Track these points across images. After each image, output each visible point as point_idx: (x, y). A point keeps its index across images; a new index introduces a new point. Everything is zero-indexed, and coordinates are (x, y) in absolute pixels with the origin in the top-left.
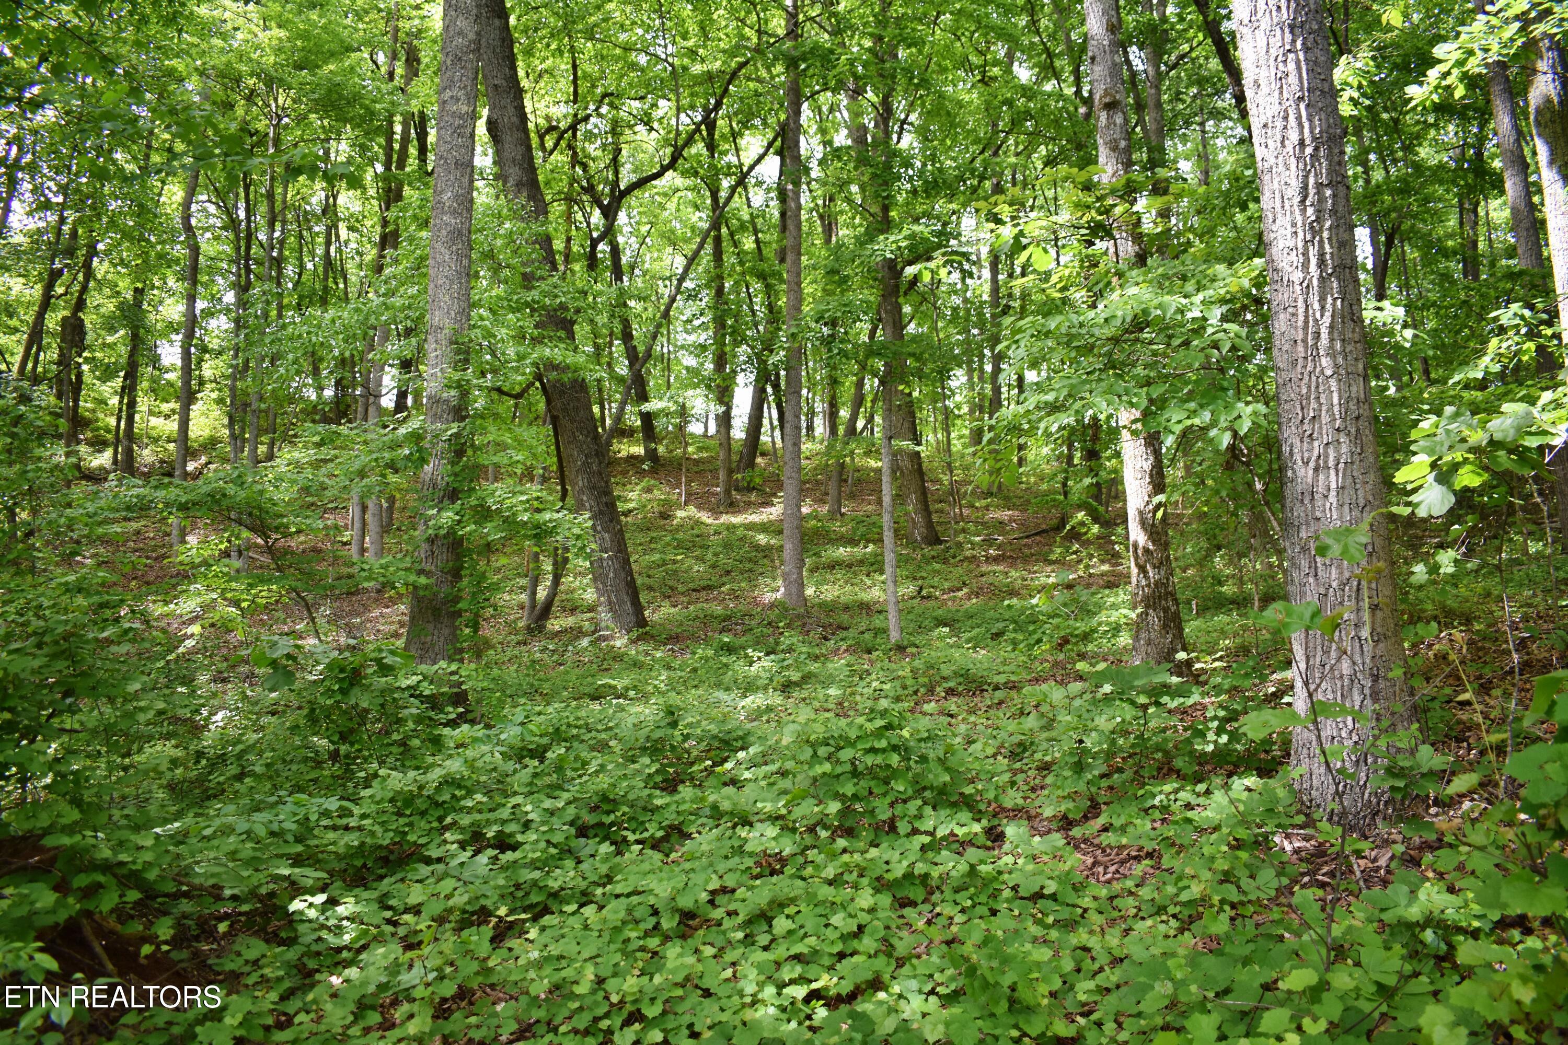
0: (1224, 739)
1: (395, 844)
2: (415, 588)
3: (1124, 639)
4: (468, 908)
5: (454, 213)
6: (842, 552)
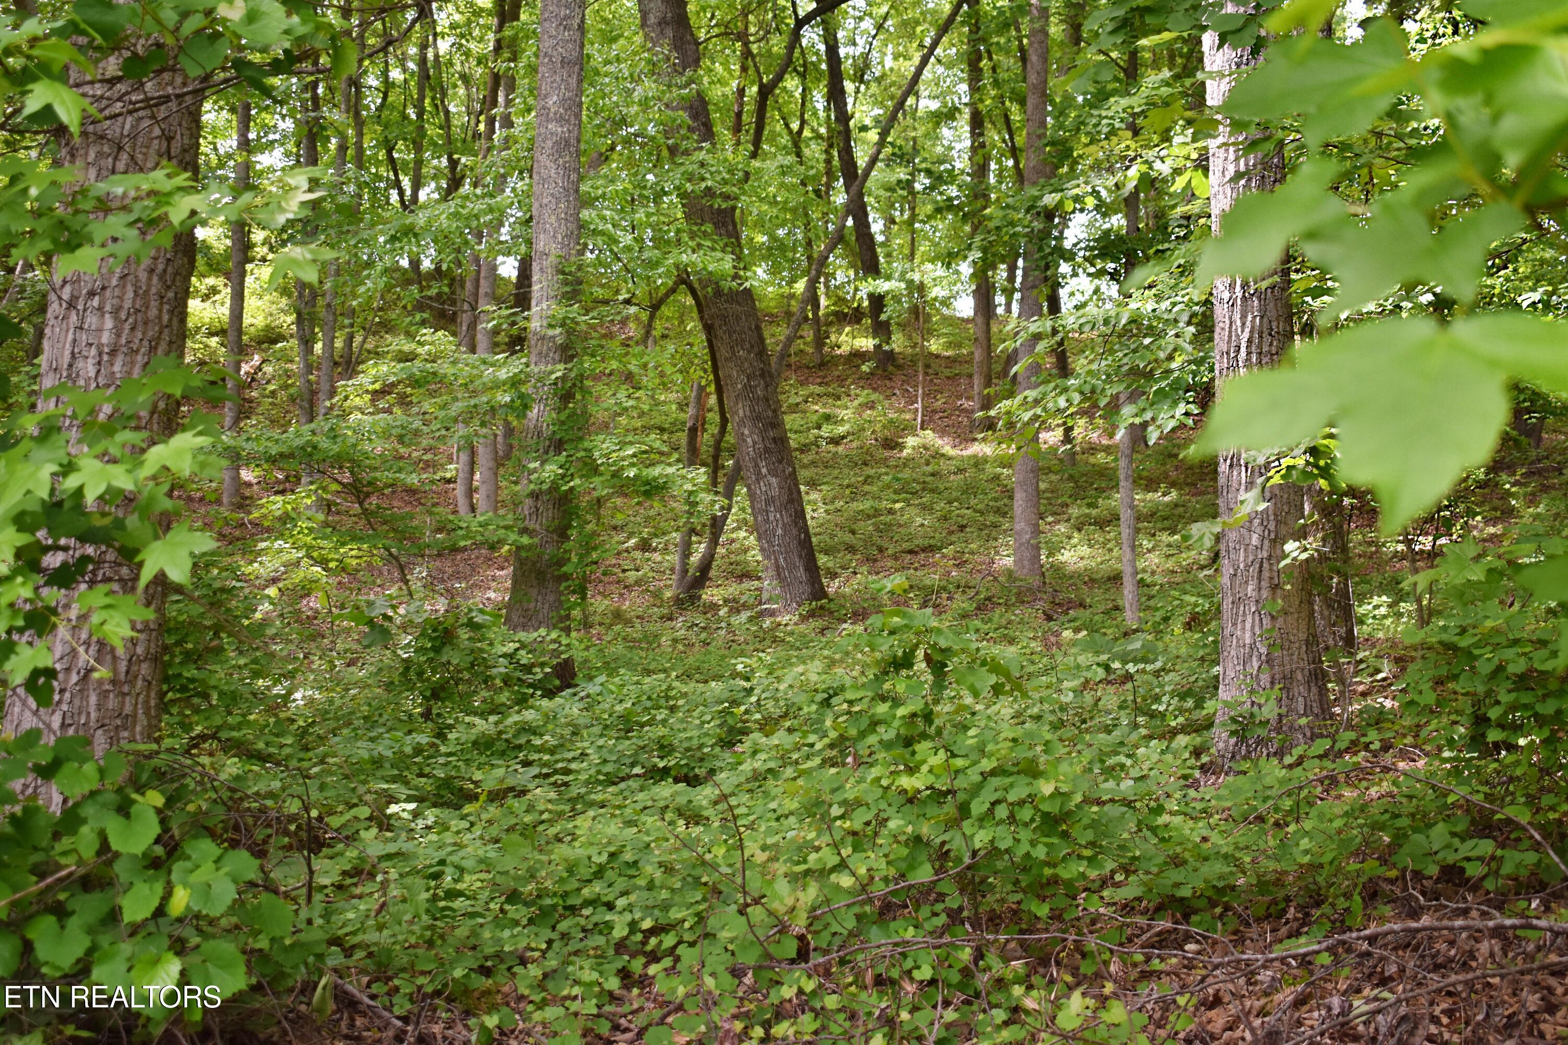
5: (561, 120)
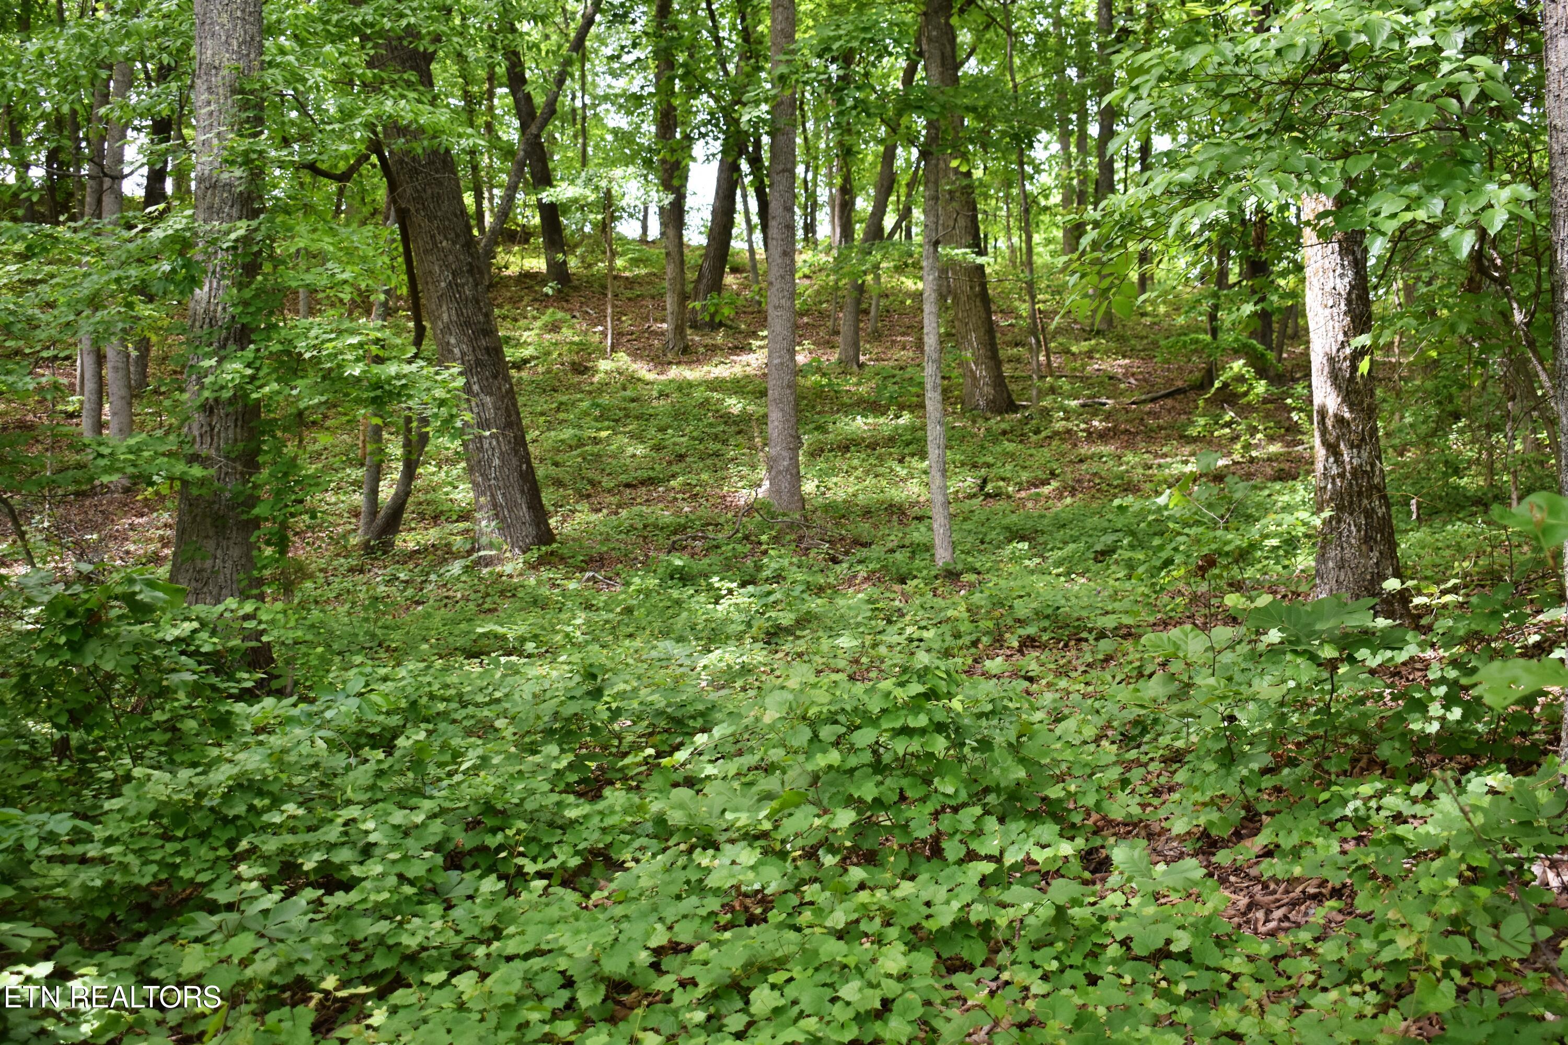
0: (1456, 714)
1: (160, 883)
2: (185, 483)
3: (1304, 560)
4: (276, 980)
6: (860, 424)
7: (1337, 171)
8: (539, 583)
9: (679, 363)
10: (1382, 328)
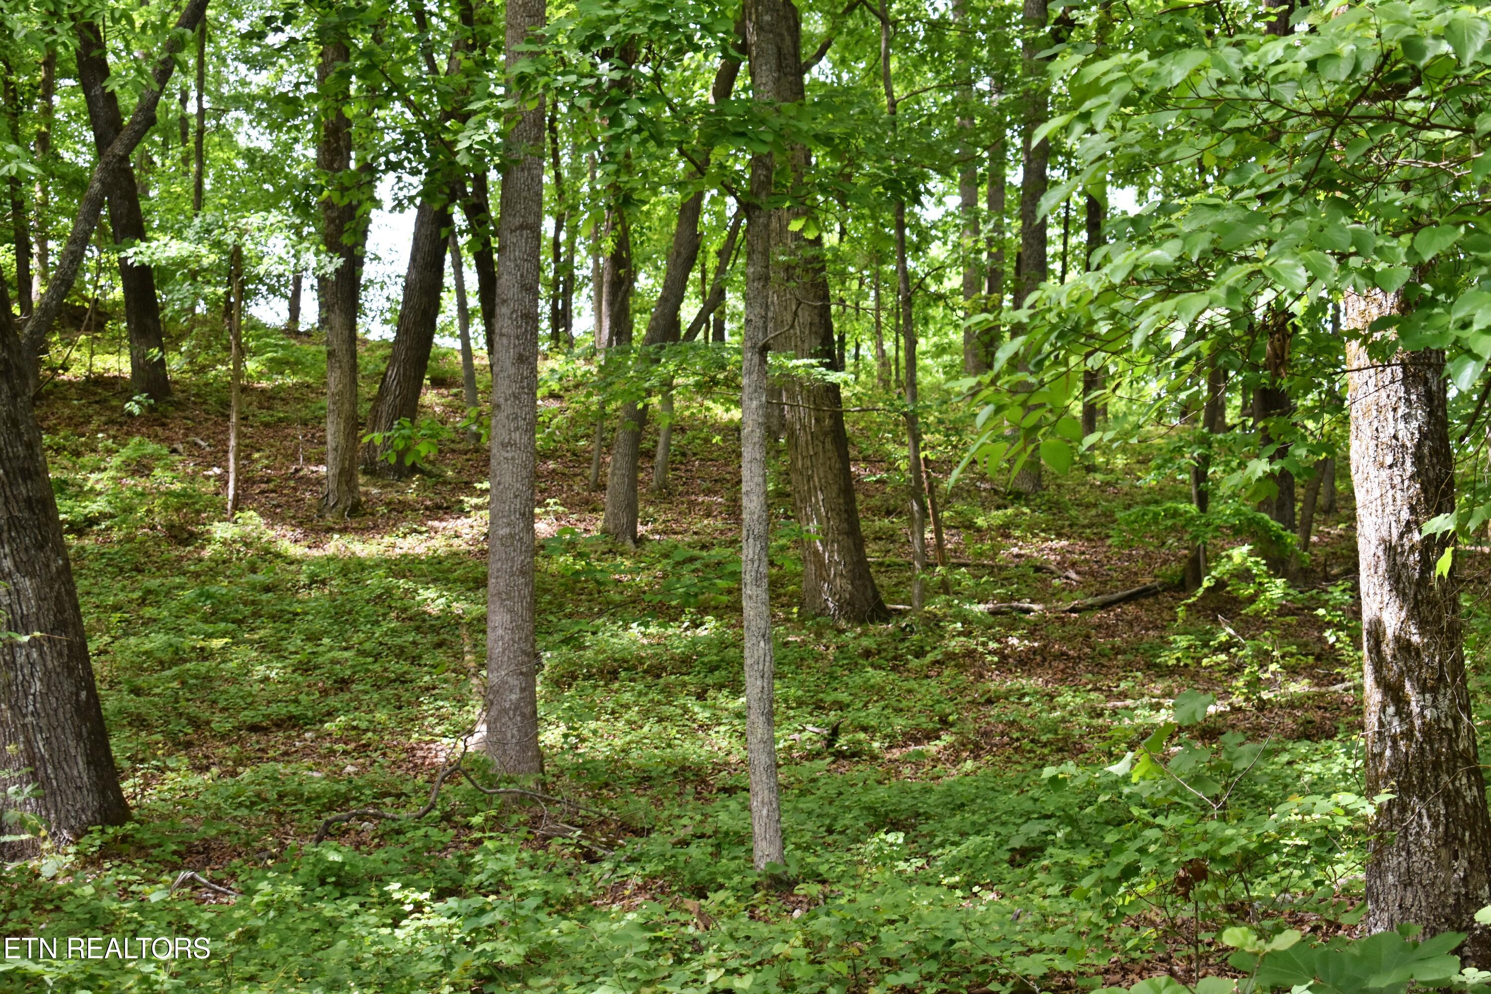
3: (1346, 870)
7: (1402, 251)
8: (100, 890)
9: (343, 531)
10: (1472, 504)
